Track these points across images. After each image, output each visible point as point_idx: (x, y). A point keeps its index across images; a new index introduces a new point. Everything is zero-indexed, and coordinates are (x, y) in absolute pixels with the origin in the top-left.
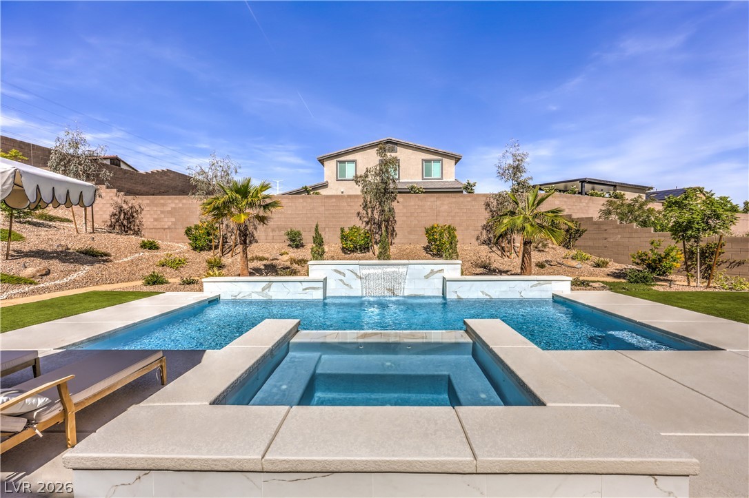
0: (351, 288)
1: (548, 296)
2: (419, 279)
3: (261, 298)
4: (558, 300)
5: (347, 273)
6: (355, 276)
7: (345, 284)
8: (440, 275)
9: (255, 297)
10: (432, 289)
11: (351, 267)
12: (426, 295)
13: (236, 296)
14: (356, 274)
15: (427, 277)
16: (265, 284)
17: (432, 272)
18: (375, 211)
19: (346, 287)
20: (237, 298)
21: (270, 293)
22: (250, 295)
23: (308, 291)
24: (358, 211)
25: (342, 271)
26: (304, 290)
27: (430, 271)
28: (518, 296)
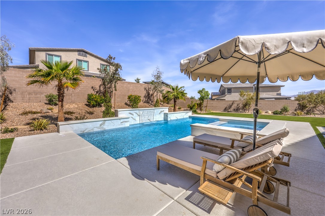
0: (136, 120)
1: (188, 117)
2: (158, 114)
3: (99, 130)
4: (190, 117)
5: (134, 114)
6: (137, 115)
7: (133, 119)
8: (163, 113)
9: (96, 130)
10: (161, 118)
11: (136, 111)
12: (159, 120)
13: (84, 131)
14: (137, 114)
15: (160, 114)
16: (101, 122)
17: (161, 112)
18: (101, 87)
19: (134, 120)
20: (85, 132)
21: (105, 127)
22: (93, 129)
23: (123, 123)
24: (92, 86)
25: (132, 113)
26: (121, 123)
27: (160, 111)
28: (183, 118)
